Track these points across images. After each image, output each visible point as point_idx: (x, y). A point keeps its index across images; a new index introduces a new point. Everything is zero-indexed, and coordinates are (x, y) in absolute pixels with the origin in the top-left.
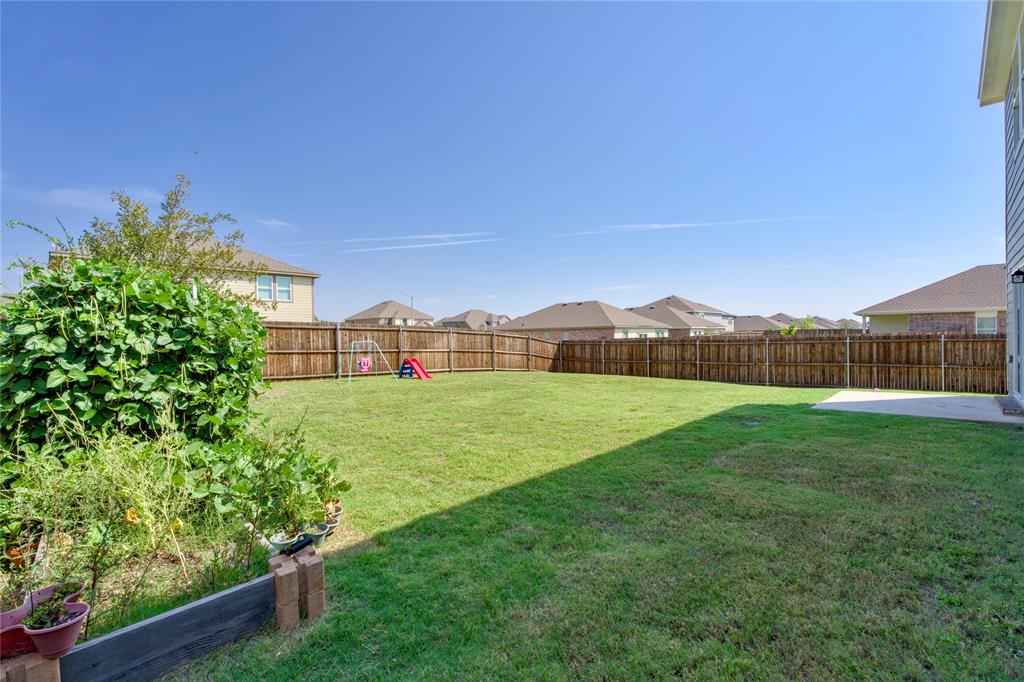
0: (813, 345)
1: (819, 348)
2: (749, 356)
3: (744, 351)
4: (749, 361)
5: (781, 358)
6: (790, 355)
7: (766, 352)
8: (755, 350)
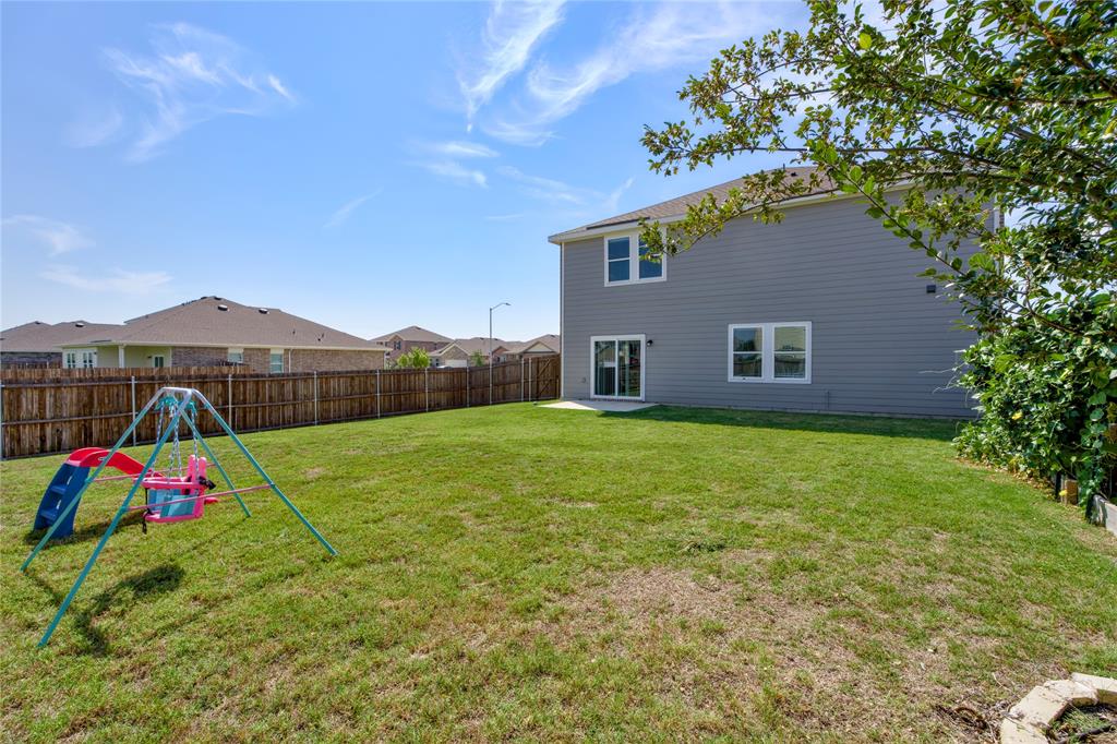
0: (352, 378)
1: (357, 382)
2: (294, 393)
3: (289, 386)
4: (295, 399)
5: (327, 393)
6: (334, 389)
7: (315, 387)
8: (301, 385)
